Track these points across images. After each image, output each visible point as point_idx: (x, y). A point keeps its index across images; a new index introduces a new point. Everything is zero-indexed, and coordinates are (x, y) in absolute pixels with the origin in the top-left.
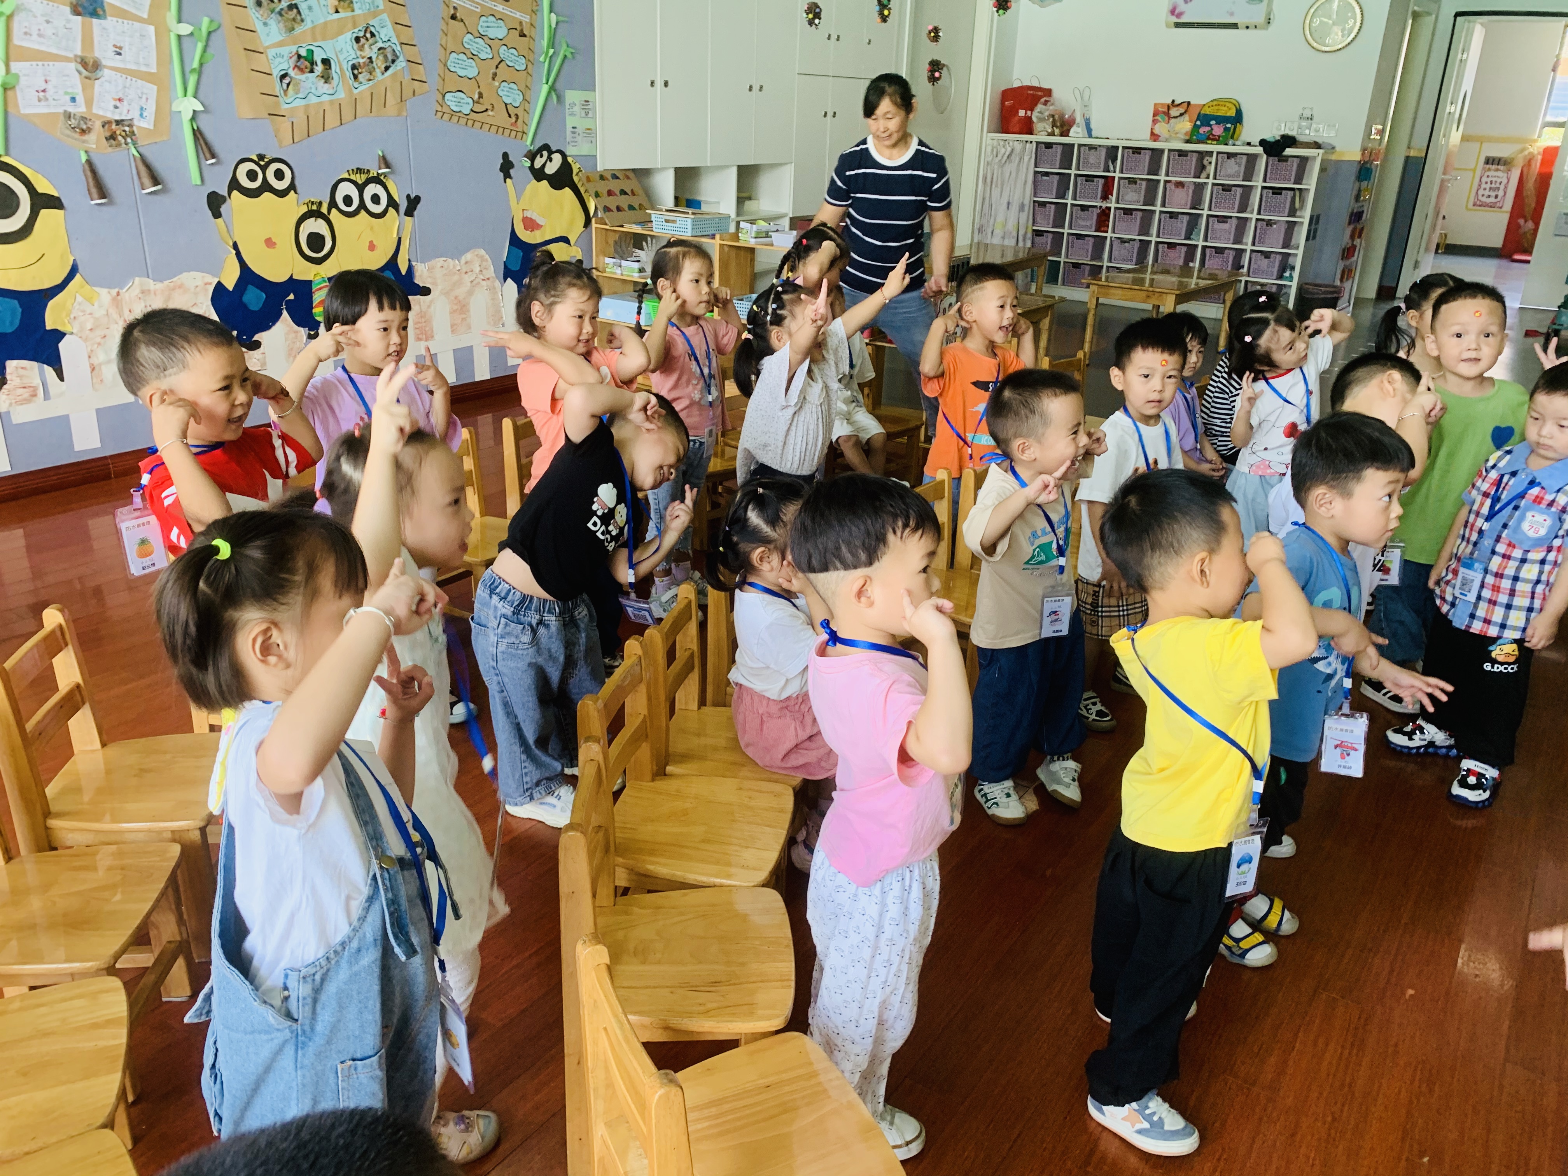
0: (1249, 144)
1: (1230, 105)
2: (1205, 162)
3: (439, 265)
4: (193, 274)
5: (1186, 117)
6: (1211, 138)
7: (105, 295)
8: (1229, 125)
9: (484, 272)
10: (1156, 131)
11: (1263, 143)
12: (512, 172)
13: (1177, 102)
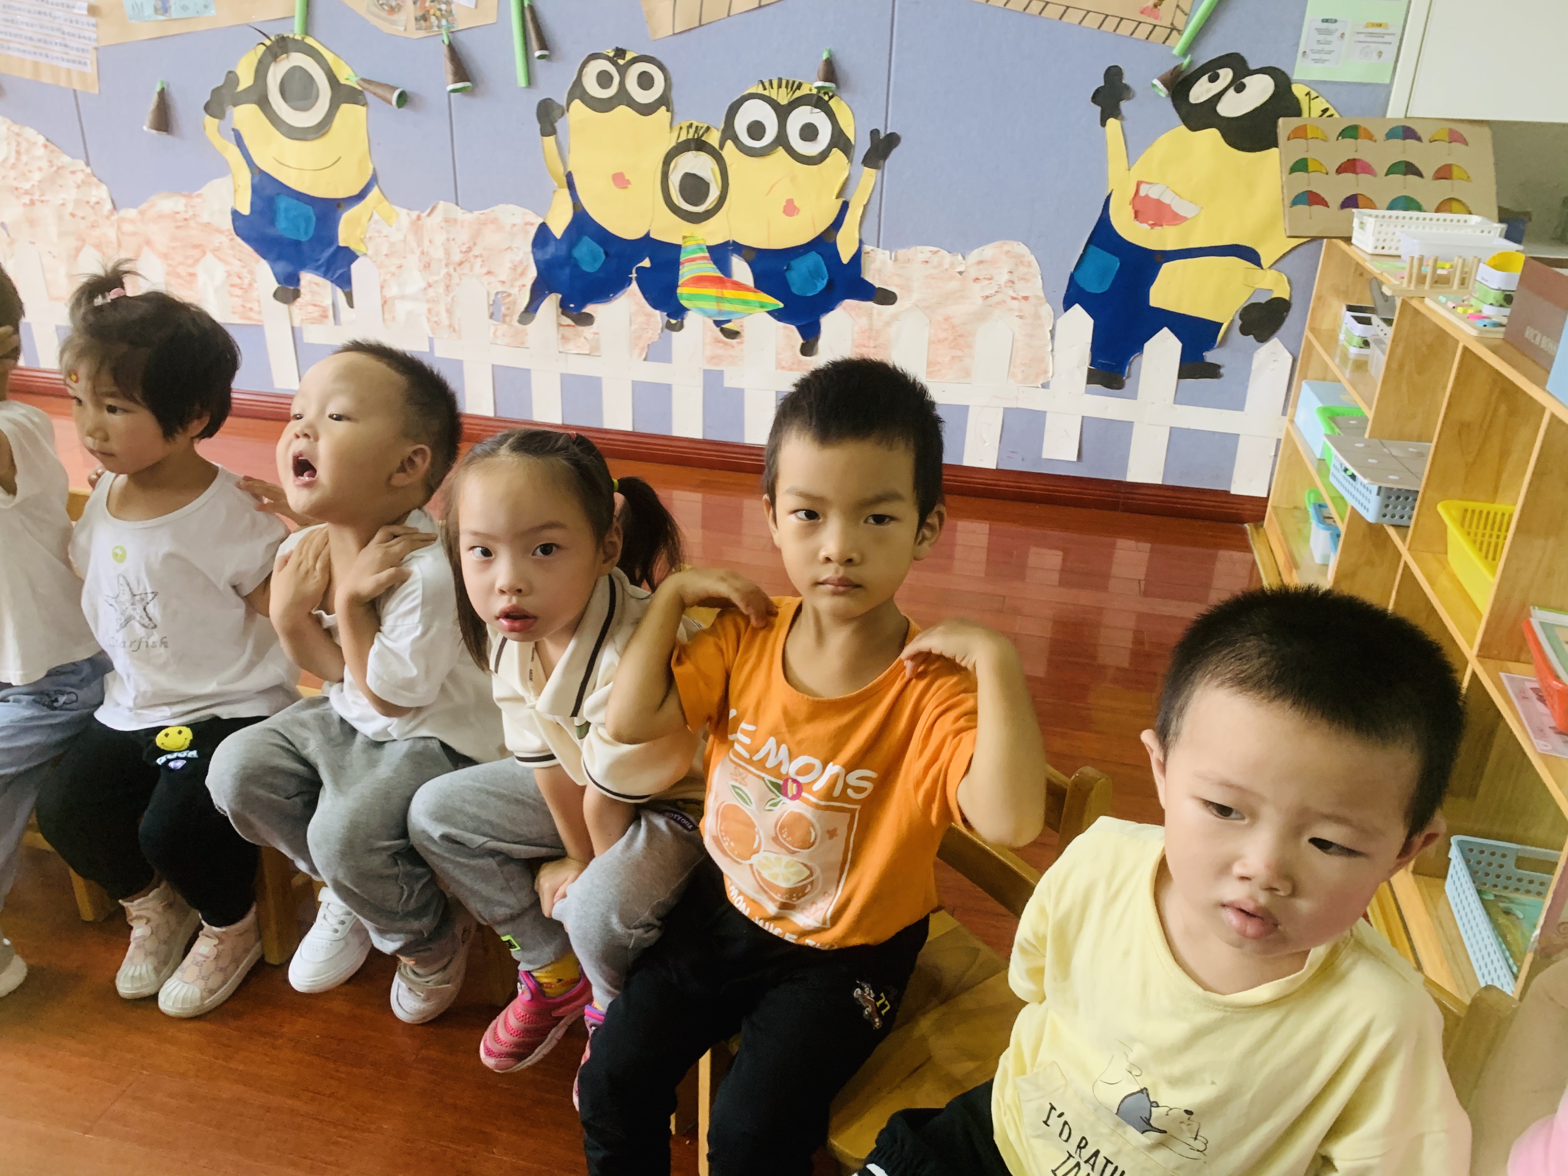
3: (921, 257)
4: (512, 207)
7: (404, 217)
9: (1019, 285)
12: (1124, 105)
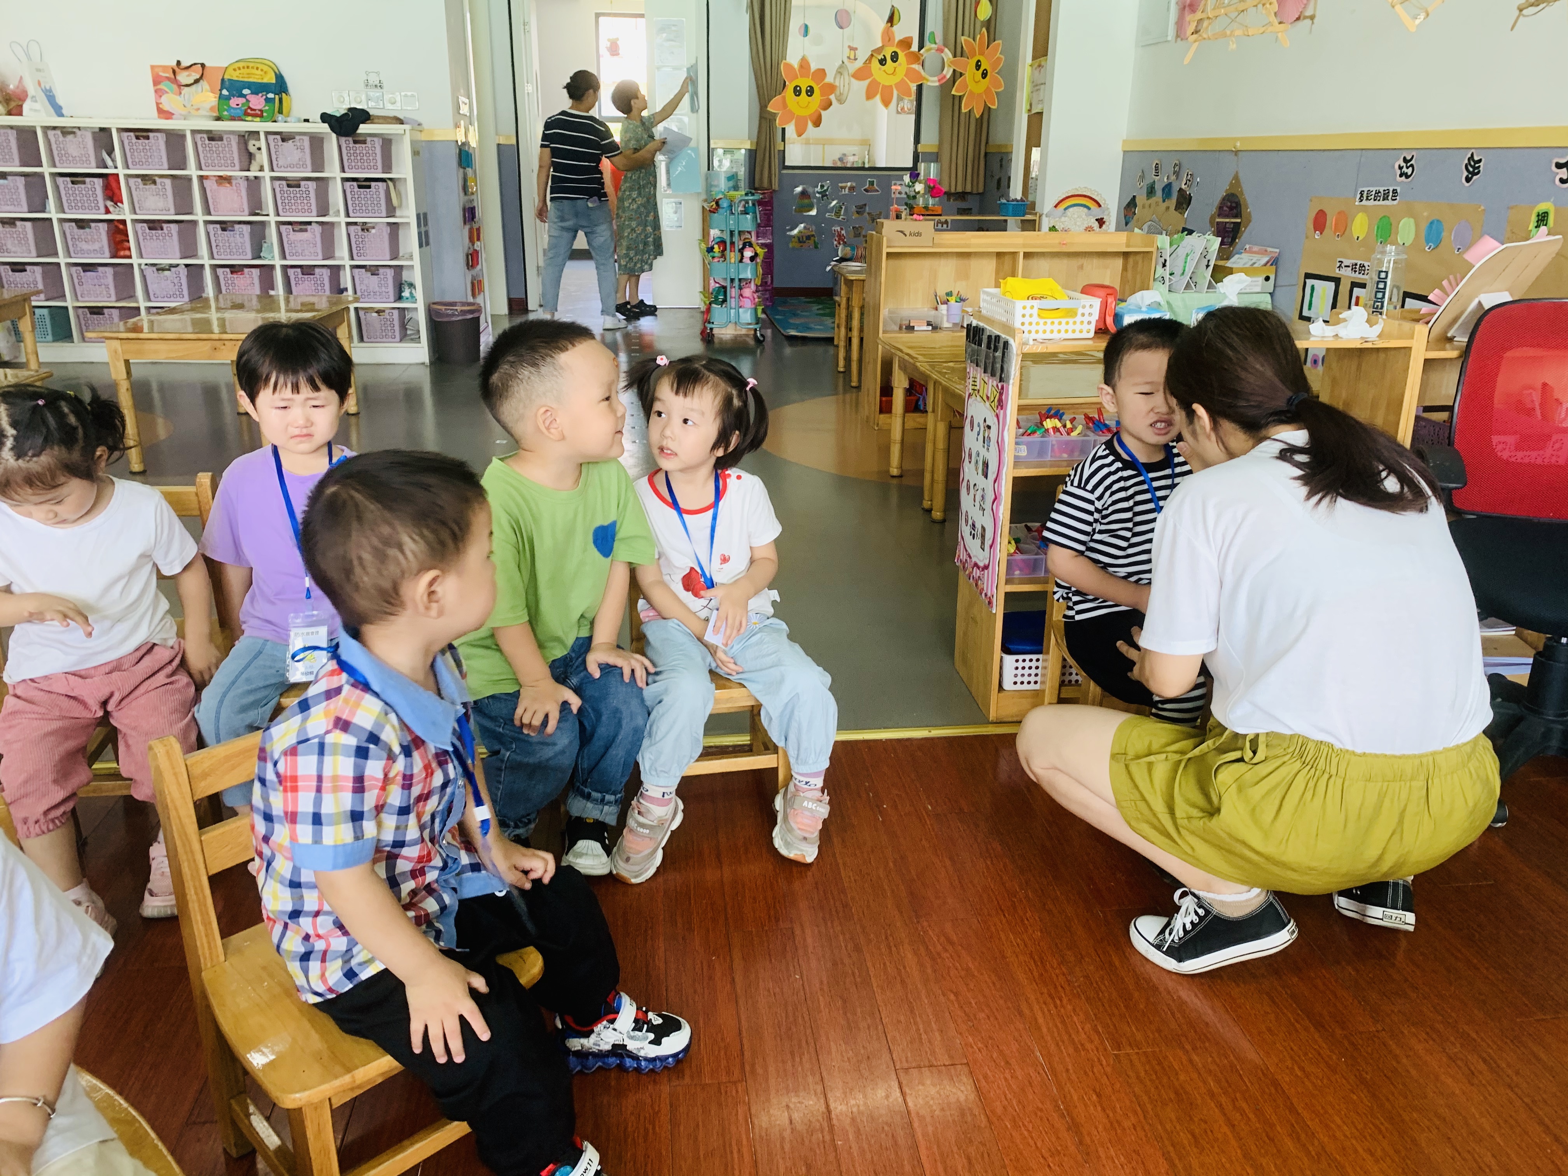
0: (307, 121)
1: (265, 68)
2: (252, 149)
5: (204, 84)
6: (250, 113)
8: (271, 95)
10: (166, 107)
11: (325, 118)
13: (185, 64)
